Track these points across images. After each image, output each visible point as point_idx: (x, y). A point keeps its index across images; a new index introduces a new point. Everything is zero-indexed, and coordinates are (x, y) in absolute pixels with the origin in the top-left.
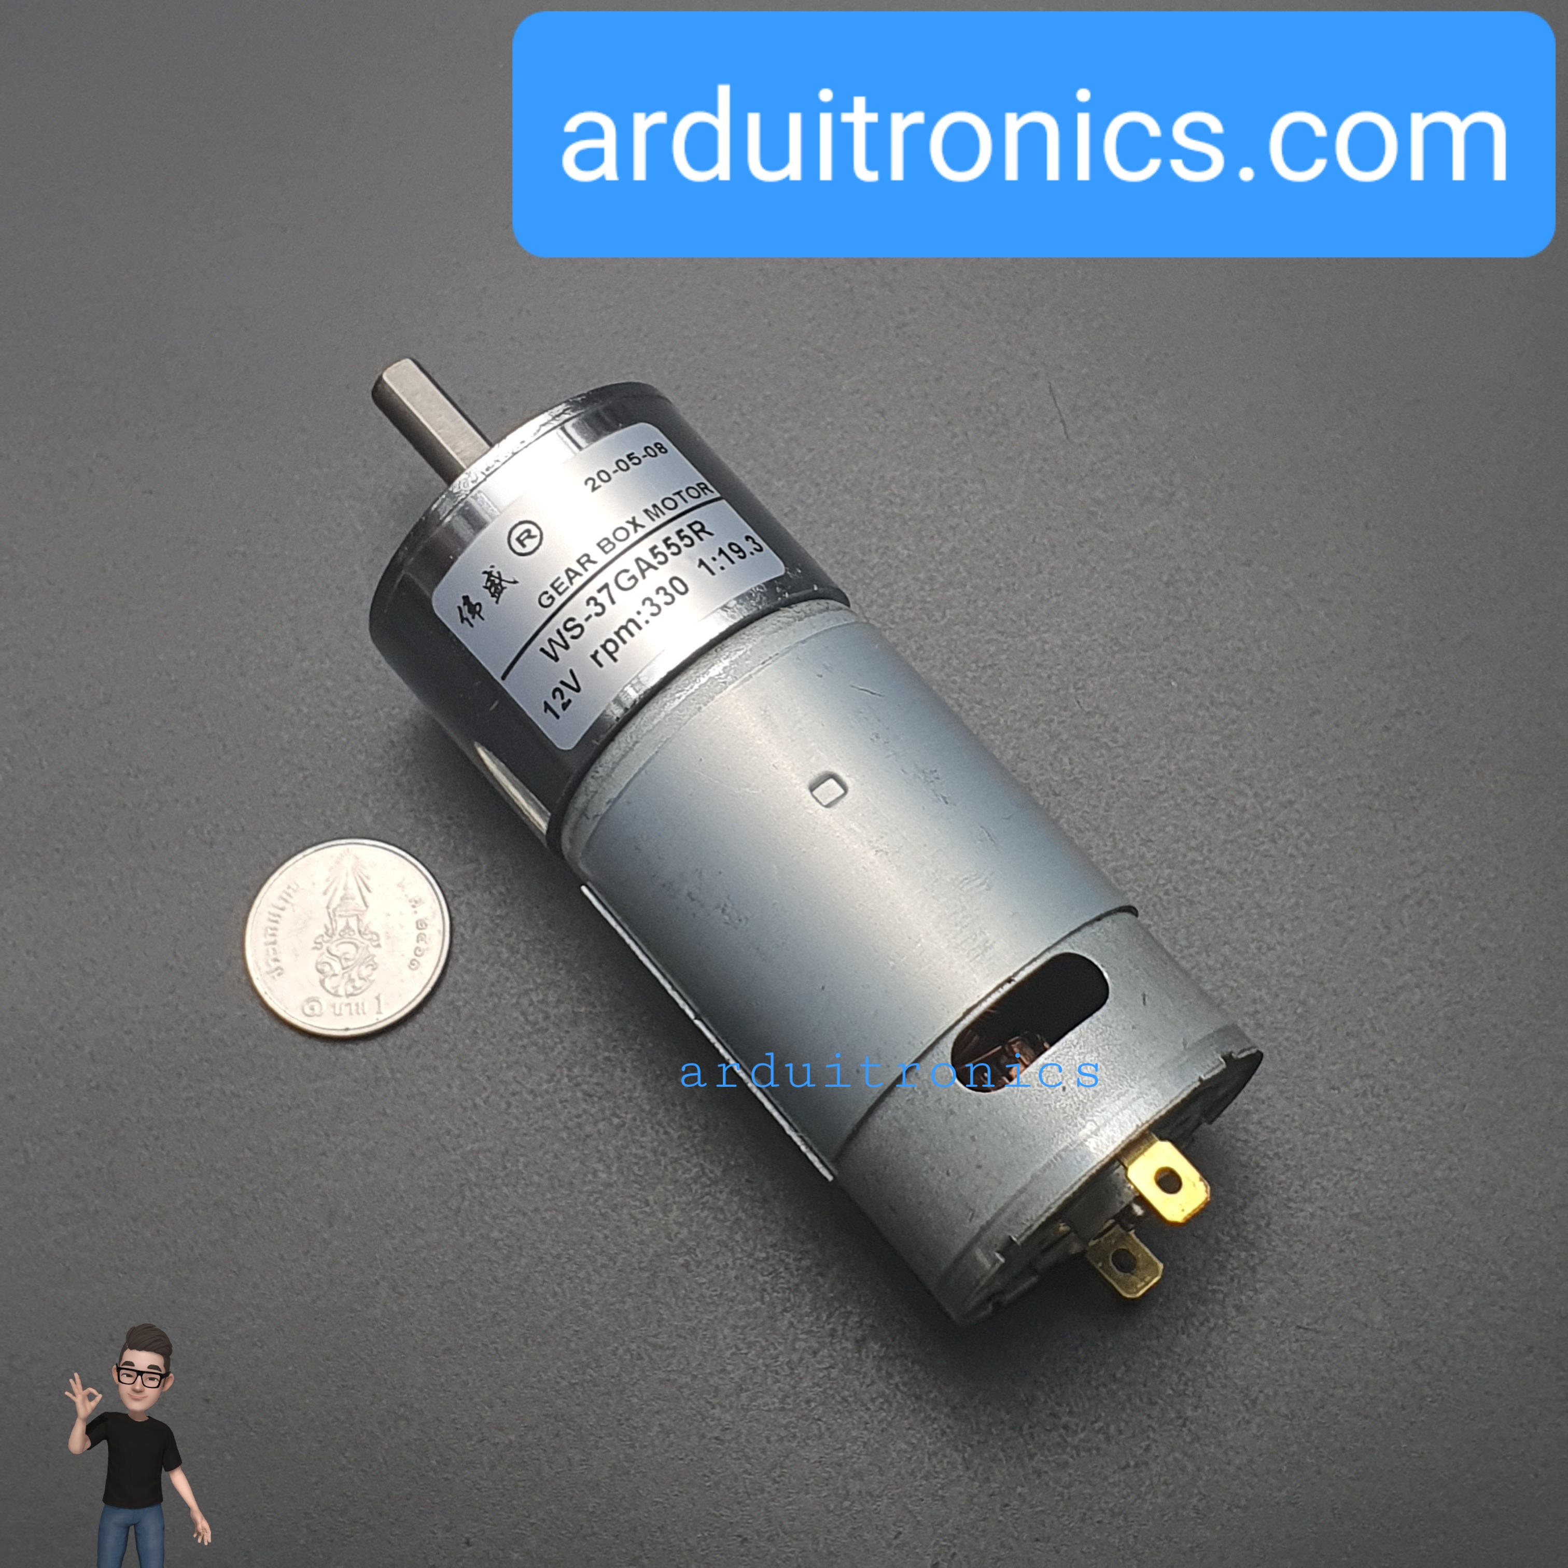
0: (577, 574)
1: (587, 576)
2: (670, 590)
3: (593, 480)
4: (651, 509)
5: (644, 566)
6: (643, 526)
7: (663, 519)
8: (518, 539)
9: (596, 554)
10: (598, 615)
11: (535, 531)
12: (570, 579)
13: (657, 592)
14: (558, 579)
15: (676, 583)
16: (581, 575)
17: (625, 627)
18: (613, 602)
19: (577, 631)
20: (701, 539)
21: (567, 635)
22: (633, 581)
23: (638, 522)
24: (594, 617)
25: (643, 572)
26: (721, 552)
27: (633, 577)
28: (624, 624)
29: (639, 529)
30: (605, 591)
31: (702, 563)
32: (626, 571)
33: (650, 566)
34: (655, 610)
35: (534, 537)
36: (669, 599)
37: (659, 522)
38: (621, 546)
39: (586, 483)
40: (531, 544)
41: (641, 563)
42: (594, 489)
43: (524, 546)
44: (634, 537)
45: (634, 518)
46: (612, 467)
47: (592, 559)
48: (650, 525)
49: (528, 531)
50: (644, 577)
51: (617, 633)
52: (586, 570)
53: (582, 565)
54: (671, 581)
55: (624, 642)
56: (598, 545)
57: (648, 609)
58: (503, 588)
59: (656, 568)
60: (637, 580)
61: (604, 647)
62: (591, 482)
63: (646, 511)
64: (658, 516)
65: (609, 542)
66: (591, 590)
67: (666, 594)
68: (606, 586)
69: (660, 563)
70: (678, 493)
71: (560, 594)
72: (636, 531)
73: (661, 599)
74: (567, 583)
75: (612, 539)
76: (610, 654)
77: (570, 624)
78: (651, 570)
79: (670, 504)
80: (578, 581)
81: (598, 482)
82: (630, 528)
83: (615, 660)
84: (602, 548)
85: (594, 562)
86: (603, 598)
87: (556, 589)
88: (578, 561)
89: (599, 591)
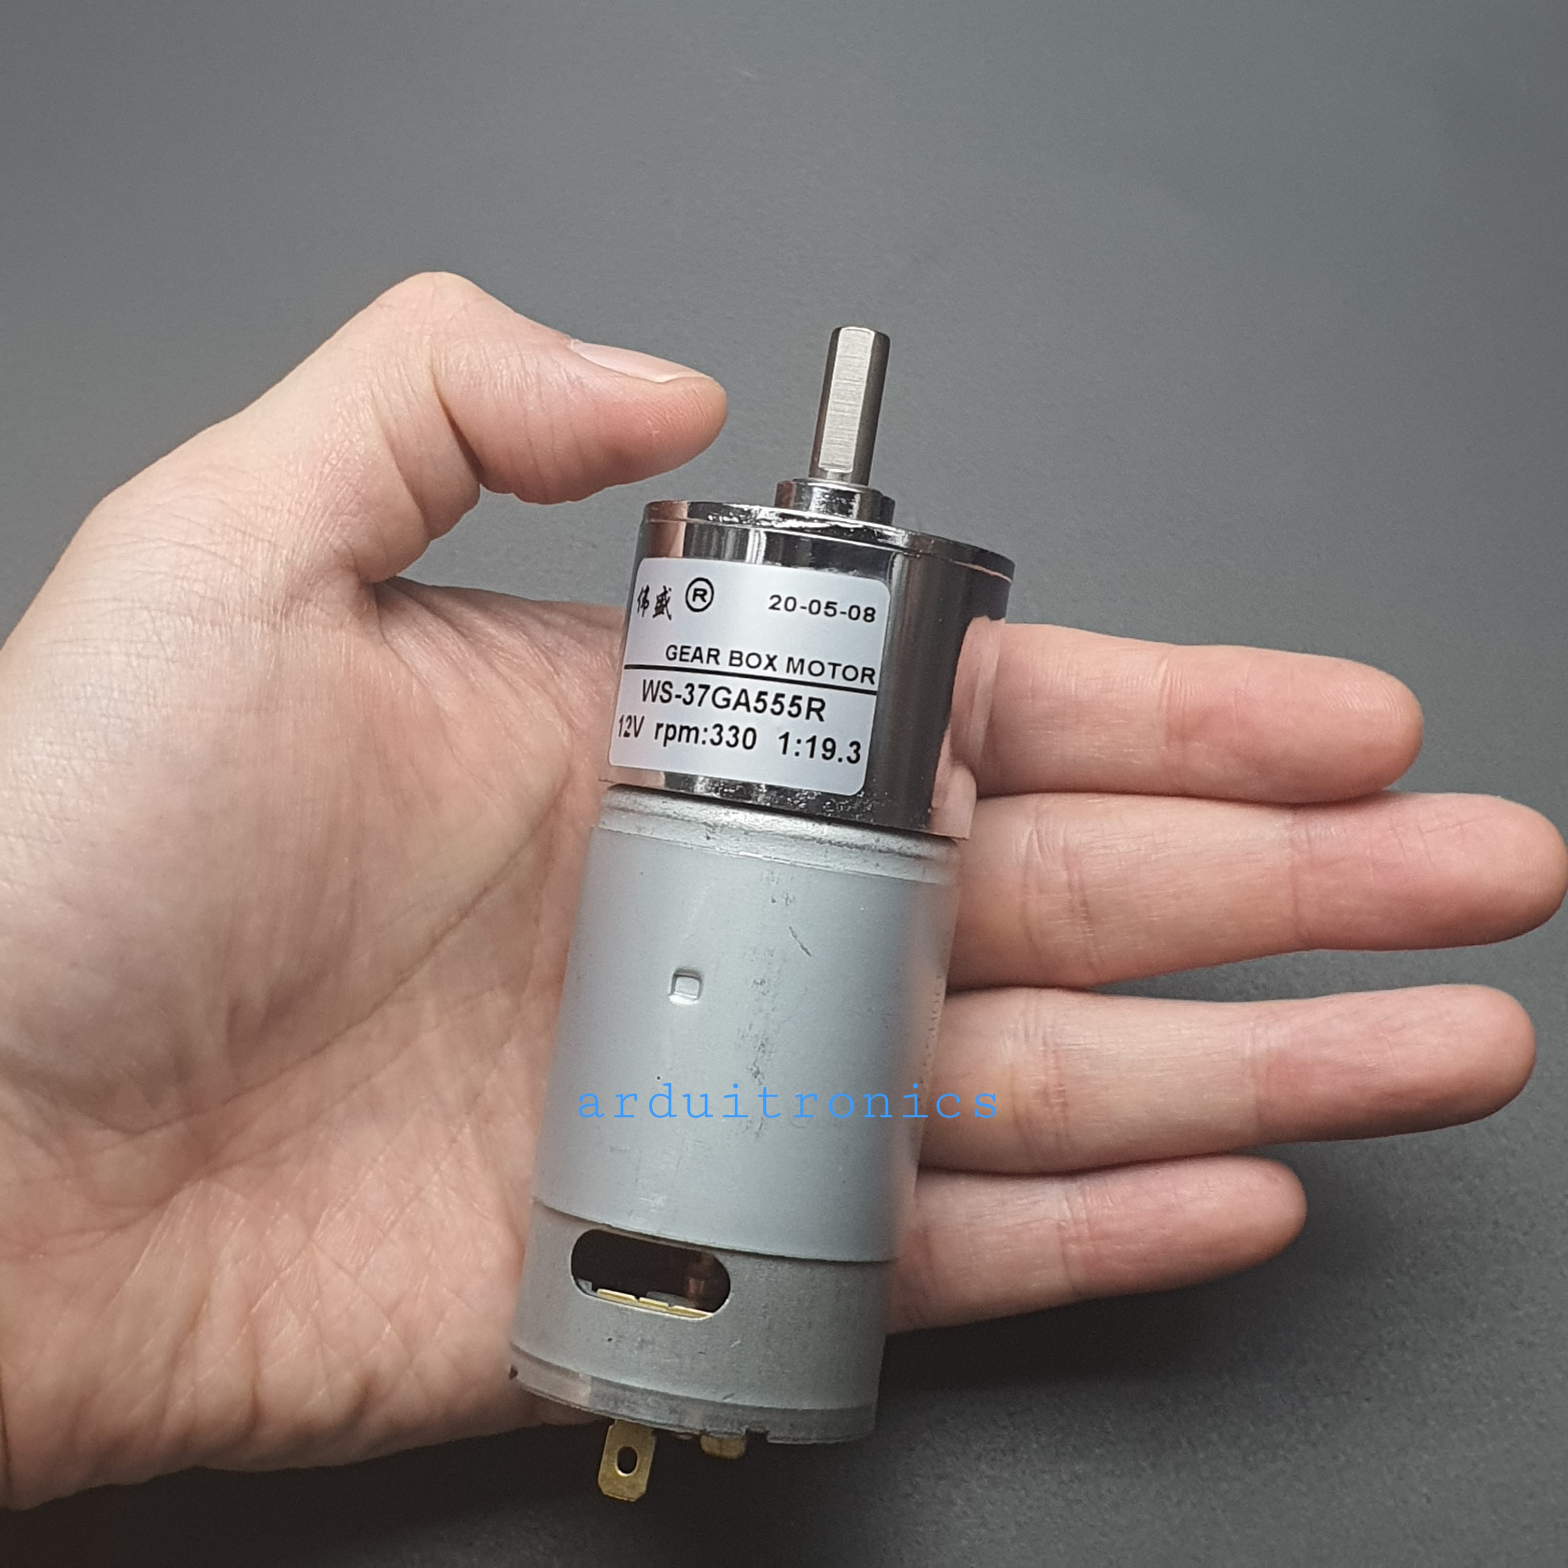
0: (701, 658)
1: (704, 667)
2: (740, 736)
3: (780, 600)
4: (796, 661)
5: (743, 700)
6: (774, 669)
7: (797, 677)
8: (696, 590)
9: (724, 658)
10: (684, 701)
11: (708, 598)
12: (694, 657)
13: (731, 729)
14: (689, 647)
15: (750, 735)
16: (702, 662)
17: (689, 730)
18: (700, 704)
19: (666, 697)
20: (808, 717)
21: (660, 692)
22: (725, 703)
23: (775, 662)
24: (681, 700)
25: (738, 703)
26: (813, 740)
27: (728, 700)
28: (691, 727)
29: (770, 668)
30: (703, 690)
31: (786, 736)
32: (729, 692)
33: (747, 704)
34: (717, 740)
35: (704, 601)
36: (732, 742)
37: (791, 676)
38: (744, 670)
39: (772, 597)
40: (698, 603)
41: (743, 696)
42: (773, 607)
43: (694, 599)
44: (759, 672)
45: (775, 657)
46: (803, 601)
47: (719, 658)
48: (781, 673)
49: (705, 592)
50: (734, 708)
51: (682, 728)
52: (708, 661)
53: (709, 655)
54: (748, 730)
55: (680, 740)
56: (732, 652)
57: (713, 734)
58: (662, 613)
59: (749, 710)
60: (727, 705)
61: (668, 727)
62: (776, 600)
63: (791, 659)
64: (795, 671)
65: (740, 658)
66: (698, 679)
67: (735, 736)
68: (707, 687)
69: (756, 709)
70: (835, 665)
71: (681, 660)
72: (766, 668)
73: (728, 736)
74: (690, 657)
75: (744, 659)
76: (667, 738)
77: (667, 687)
78: (744, 708)
79: (816, 669)
80: (696, 664)
81: (781, 605)
82: (765, 662)
83: (665, 744)
84: (732, 658)
85: (717, 663)
86: (698, 693)
87: (682, 653)
88: (710, 650)
89: (701, 686)
